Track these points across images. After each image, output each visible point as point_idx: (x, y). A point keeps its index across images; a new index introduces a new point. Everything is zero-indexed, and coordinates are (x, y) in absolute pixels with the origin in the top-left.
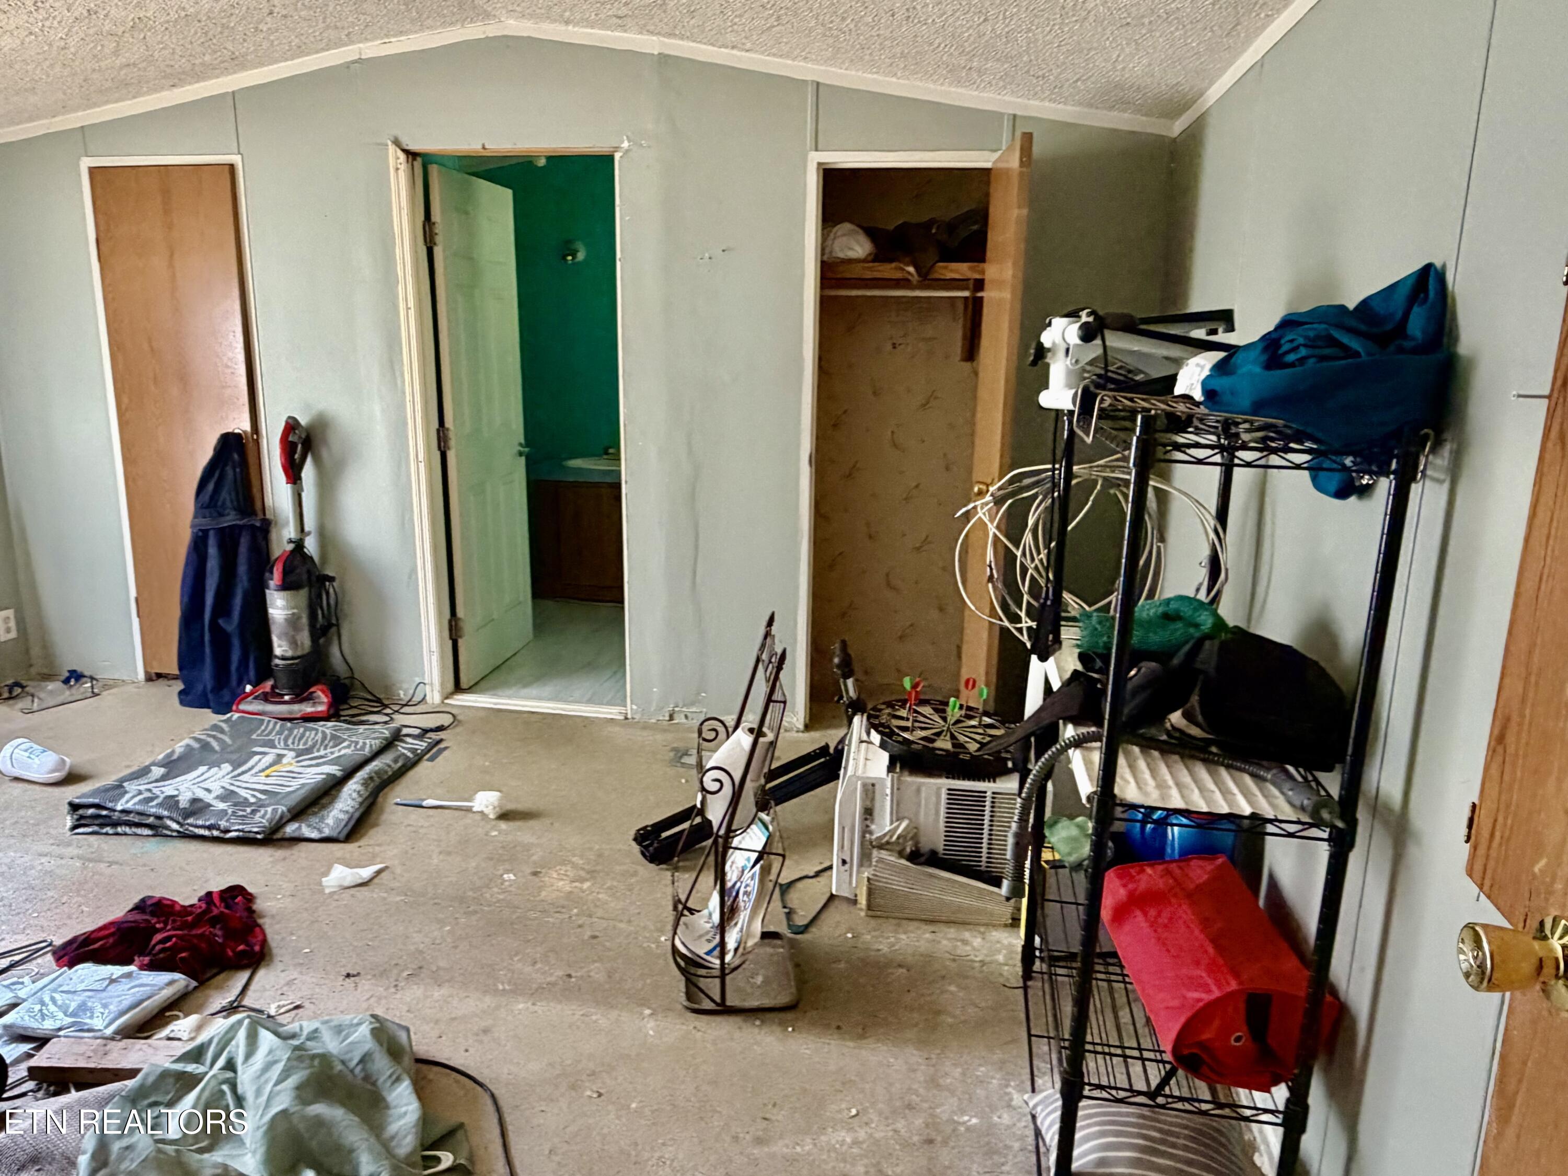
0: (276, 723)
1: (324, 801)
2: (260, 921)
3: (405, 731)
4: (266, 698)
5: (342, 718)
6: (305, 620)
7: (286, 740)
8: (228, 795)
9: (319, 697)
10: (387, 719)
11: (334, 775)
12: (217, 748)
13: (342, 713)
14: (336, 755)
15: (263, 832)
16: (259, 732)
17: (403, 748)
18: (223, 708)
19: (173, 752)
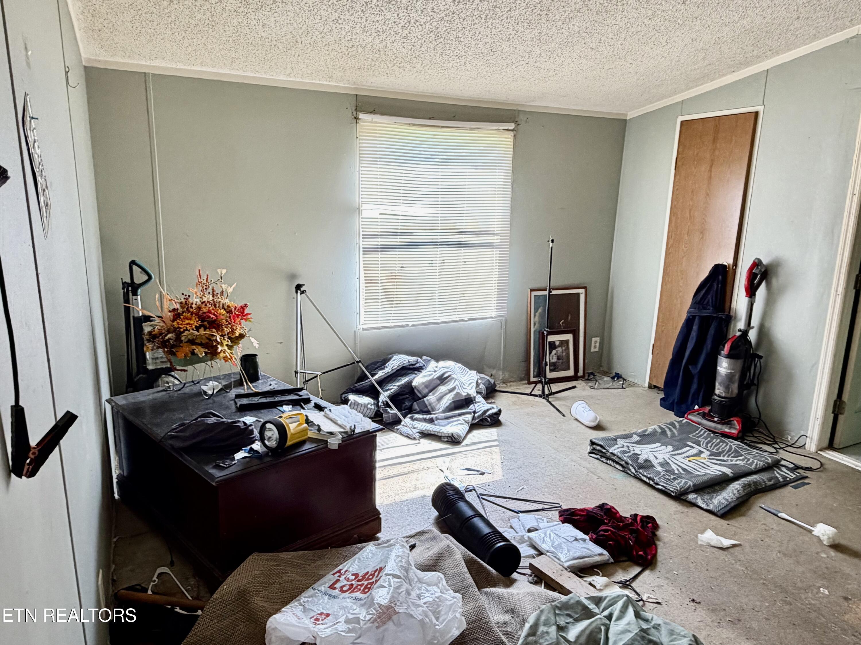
0: (705, 432)
1: (717, 488)
2: (658, 543)
3: (783, 462)
4: (704, 416)
5: (746, 441)
6: (737, 377)
7: (707, 443)
8: (665, 464)
9: (734, 425)
10: (774, 451)
11: (727, 475)
12: (669, 436)
13: (746, 438)
14: (733, 462)
15: (676, 493)
16: (694, 434)
17: (778, 473)
18: (680, 414)
19: (646, 430)
